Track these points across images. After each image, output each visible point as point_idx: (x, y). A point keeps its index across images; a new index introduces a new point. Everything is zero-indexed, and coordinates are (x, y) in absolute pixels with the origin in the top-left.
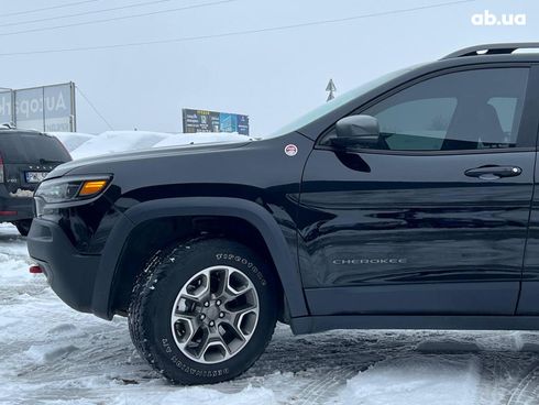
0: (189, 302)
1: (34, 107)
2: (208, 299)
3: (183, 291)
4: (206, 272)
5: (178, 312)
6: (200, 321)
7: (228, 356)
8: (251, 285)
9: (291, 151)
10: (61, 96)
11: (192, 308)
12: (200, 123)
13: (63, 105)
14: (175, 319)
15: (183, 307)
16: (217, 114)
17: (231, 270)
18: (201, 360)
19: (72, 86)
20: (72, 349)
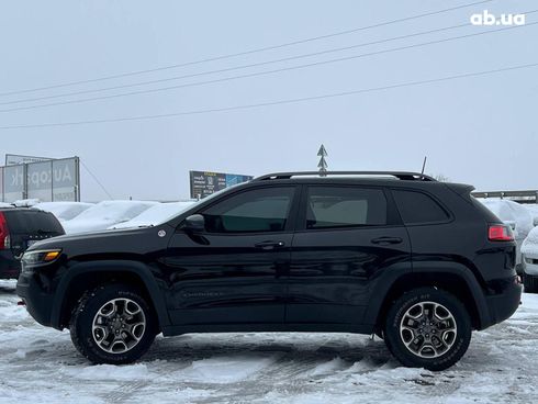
0: (103, 318)
1: (44, 178)
2: (115, 317)
3: (99, 312)
4: (113, 302)
5: (96, 324)
6: (110, 329)
7: (127, 349)
8: (140, 310)
9: (162, 234)
10: (67, 169)
11: (106, 322)
12: (207, 184)
13: (69, 177)
14: (94, 327)
15: (100, 321)
16: (223, 176)
17: (128, 301)
18: (111, 351)
19: (77, 160)
20: (43, 351)
